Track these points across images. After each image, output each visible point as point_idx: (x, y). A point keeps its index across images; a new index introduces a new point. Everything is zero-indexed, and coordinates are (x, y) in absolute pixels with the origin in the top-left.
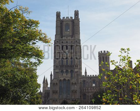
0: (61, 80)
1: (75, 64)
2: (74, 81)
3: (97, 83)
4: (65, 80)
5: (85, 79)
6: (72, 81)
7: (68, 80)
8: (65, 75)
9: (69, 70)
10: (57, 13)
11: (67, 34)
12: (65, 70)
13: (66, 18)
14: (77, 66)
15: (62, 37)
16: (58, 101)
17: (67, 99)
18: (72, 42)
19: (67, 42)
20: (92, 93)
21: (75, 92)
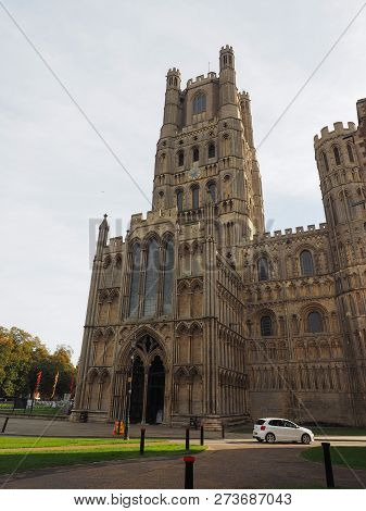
0: (138, 242)
1: (224, 198)
2: (189, 234)
5: (264, 249)
6: (180, 239)
7: (169, 235)
8: (154, 216)
11: (199, 118)
13: (194, 81)
14: (228, 204)
16: (117, 336)
17: (157, 324)
18: (212, 133)
19: (196, 138)
20: (300, 305)
21: (193, 285)
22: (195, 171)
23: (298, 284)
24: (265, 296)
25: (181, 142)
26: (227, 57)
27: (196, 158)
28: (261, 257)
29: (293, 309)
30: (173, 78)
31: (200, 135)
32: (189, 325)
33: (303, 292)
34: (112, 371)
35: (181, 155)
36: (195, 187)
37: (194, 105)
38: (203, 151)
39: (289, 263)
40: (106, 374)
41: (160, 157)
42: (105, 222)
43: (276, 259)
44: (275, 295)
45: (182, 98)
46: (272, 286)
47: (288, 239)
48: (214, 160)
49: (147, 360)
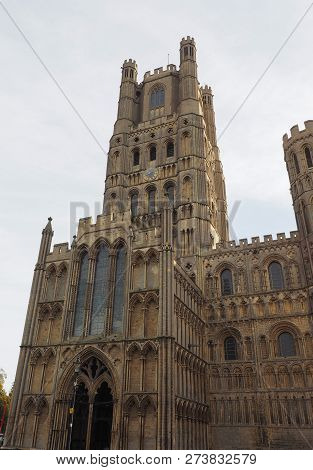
7: (121, 244)
10: (124, 64)
11: (157, 114)
13: (152, 73)
15: (136, 126)
16: (59, 359)
17: (105, 344)
18: (170, 130)
19: (153, 136)
20: (269, 324)
21: (147, 300)
22: (152, 172)
23: (267, 299)
24: (229, 312)
25: (137, 140)
26: (187, 49)
27: (153, 157)
28: (225, 268)
29: (261, 328)
30: (129, 69)
31: (157, 132)
32: (141, 346)
33: (273, 310)
34: (50, 400)
35: (136, 153)
36: (151, 190)
37: (151, 99)
38: (161, 150)
39: (257, 275)
40: (44, 404)
41: (113, 155)
42: (49, 225)
43: (241, 271)
44: (240, 311)
45: (139, 91)
46: (238, 302)
47: (255, 248)
48: (172, 159)
49: (92, 387)
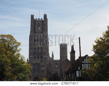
0: (34, 64)
1: (44, 52)
2: (42, 64)
3: (59, 65)
4: (36, 63)
5: (50, 62)
6: (41, 64)
7: (39, 64)
8: (36, 60)
9: (40, 56)
10: (31, 15)
11: (39, 31)
12: (36, 56)
13: (37, 19)
14: (45, 53)
15: (35, 33)
20: (55, 72)
28: (50, 64)
36: (38, 48)
39: (54, 65)
45: (34, 22)
47: (54, 61)
